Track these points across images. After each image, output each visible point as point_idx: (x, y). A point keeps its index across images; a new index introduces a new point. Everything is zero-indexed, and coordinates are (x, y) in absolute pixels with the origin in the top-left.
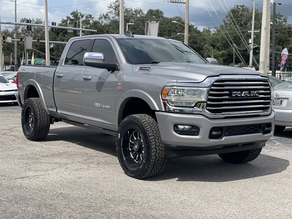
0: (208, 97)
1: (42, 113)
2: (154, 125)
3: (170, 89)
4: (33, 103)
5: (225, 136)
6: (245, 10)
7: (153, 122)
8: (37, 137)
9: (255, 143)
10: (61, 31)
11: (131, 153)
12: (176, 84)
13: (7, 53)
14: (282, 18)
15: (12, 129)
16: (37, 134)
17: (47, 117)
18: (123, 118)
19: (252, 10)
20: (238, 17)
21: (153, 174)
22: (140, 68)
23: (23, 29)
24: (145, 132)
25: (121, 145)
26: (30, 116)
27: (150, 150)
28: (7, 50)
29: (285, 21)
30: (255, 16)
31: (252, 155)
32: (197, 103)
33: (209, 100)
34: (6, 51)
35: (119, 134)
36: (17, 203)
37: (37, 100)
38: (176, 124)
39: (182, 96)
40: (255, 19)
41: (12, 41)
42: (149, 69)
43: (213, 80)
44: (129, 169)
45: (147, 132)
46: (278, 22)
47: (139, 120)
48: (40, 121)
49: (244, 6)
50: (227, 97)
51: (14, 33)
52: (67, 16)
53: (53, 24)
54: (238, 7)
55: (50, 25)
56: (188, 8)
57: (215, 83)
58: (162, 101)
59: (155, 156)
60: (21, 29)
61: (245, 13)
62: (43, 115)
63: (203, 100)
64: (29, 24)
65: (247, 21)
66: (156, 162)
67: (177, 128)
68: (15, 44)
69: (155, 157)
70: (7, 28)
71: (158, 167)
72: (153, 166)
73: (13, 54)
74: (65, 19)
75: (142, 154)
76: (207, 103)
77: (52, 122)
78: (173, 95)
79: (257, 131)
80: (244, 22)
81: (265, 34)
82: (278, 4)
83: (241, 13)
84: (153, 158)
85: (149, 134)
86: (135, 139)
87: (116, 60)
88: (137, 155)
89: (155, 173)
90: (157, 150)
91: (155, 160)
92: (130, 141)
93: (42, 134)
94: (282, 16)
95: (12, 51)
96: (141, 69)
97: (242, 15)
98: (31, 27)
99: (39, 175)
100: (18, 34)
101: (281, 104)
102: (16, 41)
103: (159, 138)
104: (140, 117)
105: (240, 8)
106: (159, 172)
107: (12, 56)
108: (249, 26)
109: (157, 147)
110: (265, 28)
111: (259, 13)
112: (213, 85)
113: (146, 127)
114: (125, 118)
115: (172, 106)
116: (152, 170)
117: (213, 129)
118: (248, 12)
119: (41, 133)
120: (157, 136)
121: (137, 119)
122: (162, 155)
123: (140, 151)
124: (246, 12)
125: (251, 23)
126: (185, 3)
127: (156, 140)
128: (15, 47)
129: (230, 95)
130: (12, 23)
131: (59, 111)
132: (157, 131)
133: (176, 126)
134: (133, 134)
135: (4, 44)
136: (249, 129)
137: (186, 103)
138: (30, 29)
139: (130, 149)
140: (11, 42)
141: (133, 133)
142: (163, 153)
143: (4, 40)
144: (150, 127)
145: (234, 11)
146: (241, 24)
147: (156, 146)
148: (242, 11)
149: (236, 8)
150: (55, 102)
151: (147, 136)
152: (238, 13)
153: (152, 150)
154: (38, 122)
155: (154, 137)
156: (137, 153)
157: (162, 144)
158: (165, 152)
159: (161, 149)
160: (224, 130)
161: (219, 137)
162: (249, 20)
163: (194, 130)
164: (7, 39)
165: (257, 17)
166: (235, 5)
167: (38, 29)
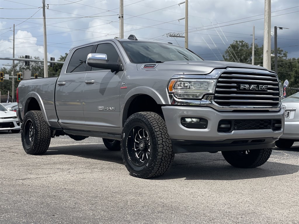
0: (215, 89)
1: (43, 125)
2: (160, 121)
3: (177, 82)
4: (33, 115)
5: (235, 129)
6: (245, 45)
7: (159, 118)
8: (37, 151)
9: (265, 140)
10: (60, 68)
11: (136, 153)
12: (182, 76)
13: (4, 91)
14: (282, 53)
15: (11, 147)
16: (37, 147)
17: (48, 129)
18: (128, 117)
19: (252, 45)
20: (238, 53)
21: (160, 172)
22: (145, 65)
23: (21, 67)
24: (151, 127)
25: (126, 145)
26: (30, 130)
27: (156, 146)
28: (4, 88)
29: (285, 55)
30: (255, 51)
31: (261, 157)
32: (204, 96)
33: (216, 92)
34: (3, 90)
35: (124, 134)
36: (20, 195)
37: (37, 113)
38: (183, 117)
39: (188, 89)
40: (255, 54)
41: (10, 78)
42: (154, 65)
43: (219, 73)
44: (134, 169)
45: (154, 128)
46: (279, 56)
47: (145, 116)
48: (41, 133)
49: (244, 42)
50: (235, 90)
51: (12, 71)
52: (66, 53)
53: (52, 59)
54: (237, 43)
55: (49, 60)
56: (187, 42)
57: (222, 75)
58: (168, 94)
59: (162, 152)
60: (19, 67)
61: (245, 49)
62: (44, 127)
63: (211, 92)
64: (28, 59)
65: (247, 56)
66: (163, 158)
67: (185, 121)
68: (12, 82)
69: (162, 154)
70: (4, 66)
71: (165, 165)
72: (160, 163)
73: (11, 93)
74: (63, 56)
75: (148, 152)
76: (214, 95)
77: (53, 136)
78: (180, 87)
79: (267, 127)
80: (244, 57)
81: (267, 57)
82: (279, 28)
83: (241, 49)
84: (159, 154)
85: (155, 129)
86: (141, 138)
87: (120, 61)
88: (142, 155)
89: (162, 171)
90: (164, 146)
91: (162, 156)
92: (136, 141)
93: (43, 147)
94: (282, 51)
95: (10, 90)
96: (145, 67)
97: (241, 50)
98: (29, 62)
99: (41, 177)
100: (16, 72)
101: (288, 116)
102: (13, 78)
103: (165, 133)
104: (145, 114)
105: (239, 44)
106: (166, 170)
107: (9, 94)
108: (249, 61)
109: (164, 143)
110: (267, 51)
111: (258, 49)
112: (220, 77)
113: (152, 122)
114: (130, 116)
115: (179, 99)
116: (159, 168)
117: (222, 122)
118: (248, 48)
119: (41, 146)
120: (164, 132)
121: (143, 116)
122: (169, 151)
123: (145, 150)
124: (245, 47)
125: (251, 58)
126: (184, 37)
127: (163, 136)
128: (13, 85)
129: (238, 87)
130: (10, 58)
131: (60, 121)
132: (163, 127)
133: (183, 119)
134: (138, 133)
135: (1, 81)
136: (258, 124)
137: (193, 95)
138: (28, 64)
139: (135, 149)
140: (8, 79)
141: (139, 131)
142: (170, 150)
143: (2, 78)
144: (156, 122)
145: (233, 47)
146: (241, 59)
147: (162, 141)
148: (241, 46)
149: (235, 44)
150: (57, 111)
151: (153, 131)
152: (238, 48)
153: (159, 145)
154: (38, 135)
155: (160, 133)
156: (143, 152)
157: (169, 140)
158: (172, 148)
159: (168, 145)
160: (233, 123)
161: (228, 130)
162: (249, 56)
163: (202, 123)
164: (4, 76)
165: (257, 52)
166: (234, 41)
167: (37, 67)
